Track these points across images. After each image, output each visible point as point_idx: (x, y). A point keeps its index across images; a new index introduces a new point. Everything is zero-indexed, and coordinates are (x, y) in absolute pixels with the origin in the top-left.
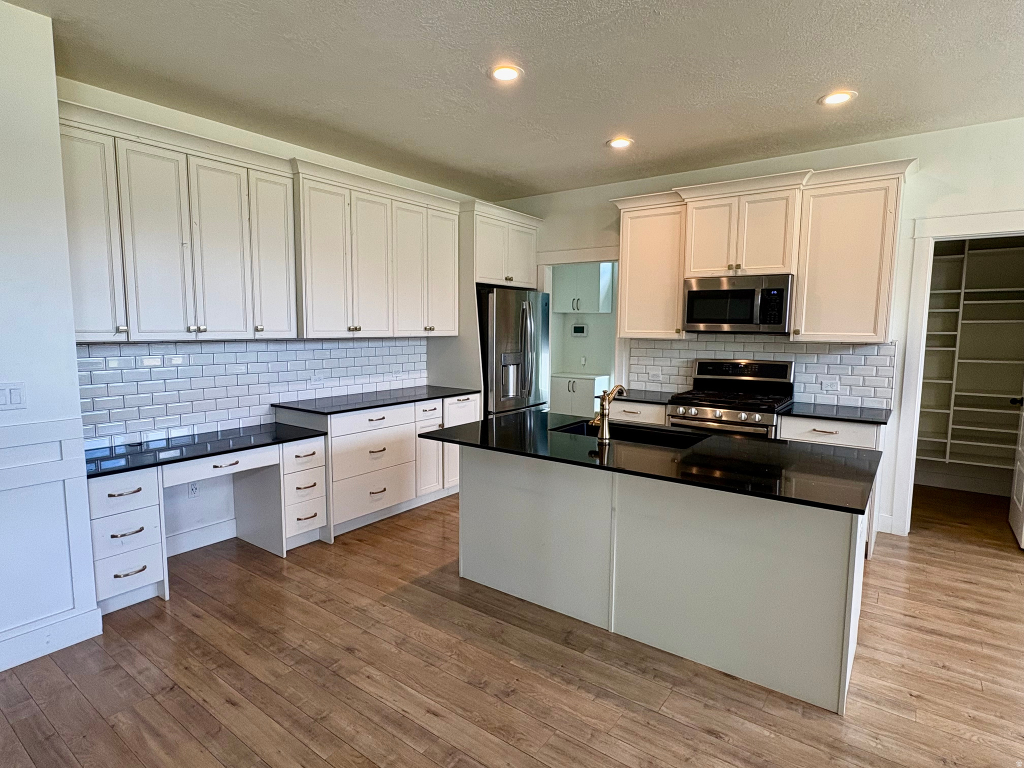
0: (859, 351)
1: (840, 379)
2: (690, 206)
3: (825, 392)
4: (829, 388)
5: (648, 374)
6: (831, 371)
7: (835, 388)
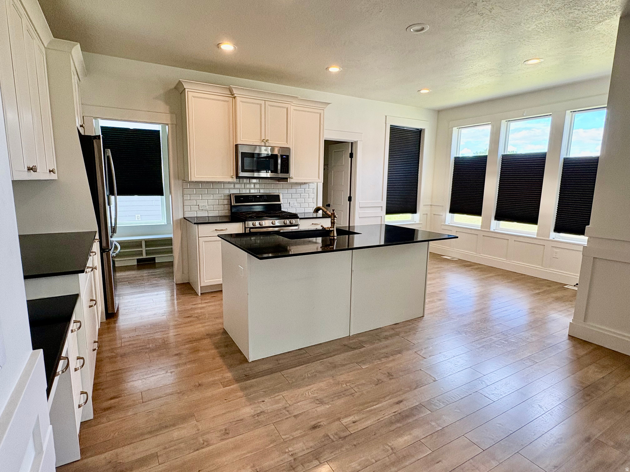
0: (303, 186)
1: (296, 200)
2: (238, 99)
3: (291, 207)
4: (293, 205)
5: (199, 205)
6: (293, 197)
7: (295, 205)
